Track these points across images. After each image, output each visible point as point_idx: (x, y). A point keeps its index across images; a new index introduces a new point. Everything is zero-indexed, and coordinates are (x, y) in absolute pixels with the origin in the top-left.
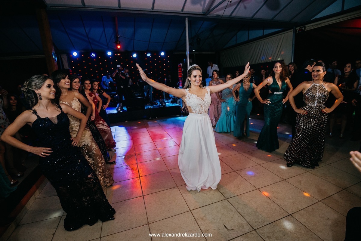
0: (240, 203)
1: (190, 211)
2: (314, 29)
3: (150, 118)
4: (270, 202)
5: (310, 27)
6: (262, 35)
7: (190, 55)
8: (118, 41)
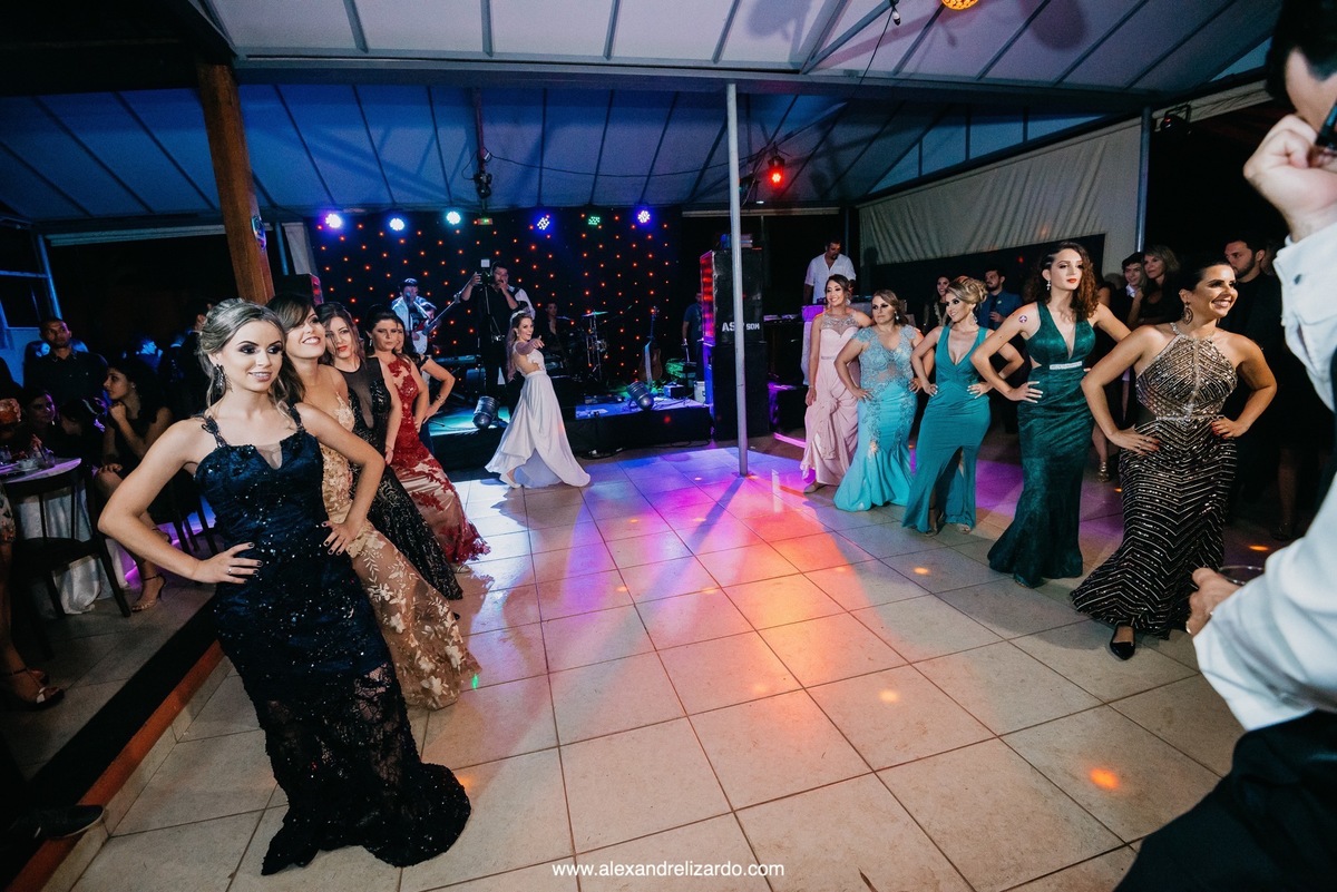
0: (927, 792)
1: (734, 812)
2: (1226, 114)
3: (595, 452)
4: (1045, 788)
5: (1210, 107)
6: (1020, 140)
7: (743, 219)
8: (484, 172)
